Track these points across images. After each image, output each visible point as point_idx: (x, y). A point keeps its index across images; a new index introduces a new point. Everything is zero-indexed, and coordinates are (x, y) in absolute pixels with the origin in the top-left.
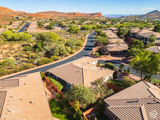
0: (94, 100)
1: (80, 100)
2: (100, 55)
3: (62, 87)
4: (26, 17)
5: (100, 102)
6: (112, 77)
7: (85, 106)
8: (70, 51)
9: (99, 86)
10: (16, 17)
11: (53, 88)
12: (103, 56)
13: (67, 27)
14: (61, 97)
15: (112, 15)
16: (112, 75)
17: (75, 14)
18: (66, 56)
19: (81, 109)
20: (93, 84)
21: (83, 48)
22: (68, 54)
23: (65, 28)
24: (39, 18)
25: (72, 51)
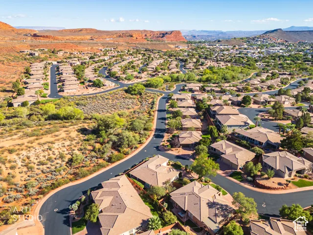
0: (164, 194)
1: (156, 194)
2: (172, 147)
3: (143, 186)
4: (46, 50)
5: (168, 195)
6: (178, 177)
7: (159, 197)
8: (139, 140)
9: (168, 185)
10: (28, 52)
11: (137, 187)
12: (175, 149)
13: (123, 80)
14: (144, 193)
15: (202, 31)
16: (178, 175)
17: (132, 36)
18: (136, 148)
19: (157, 199)
20: (164, 183)
21: (153, 133)
22: (138, 146)
23: (121, 81)
24: (69, 53)
25: (141, 139)
